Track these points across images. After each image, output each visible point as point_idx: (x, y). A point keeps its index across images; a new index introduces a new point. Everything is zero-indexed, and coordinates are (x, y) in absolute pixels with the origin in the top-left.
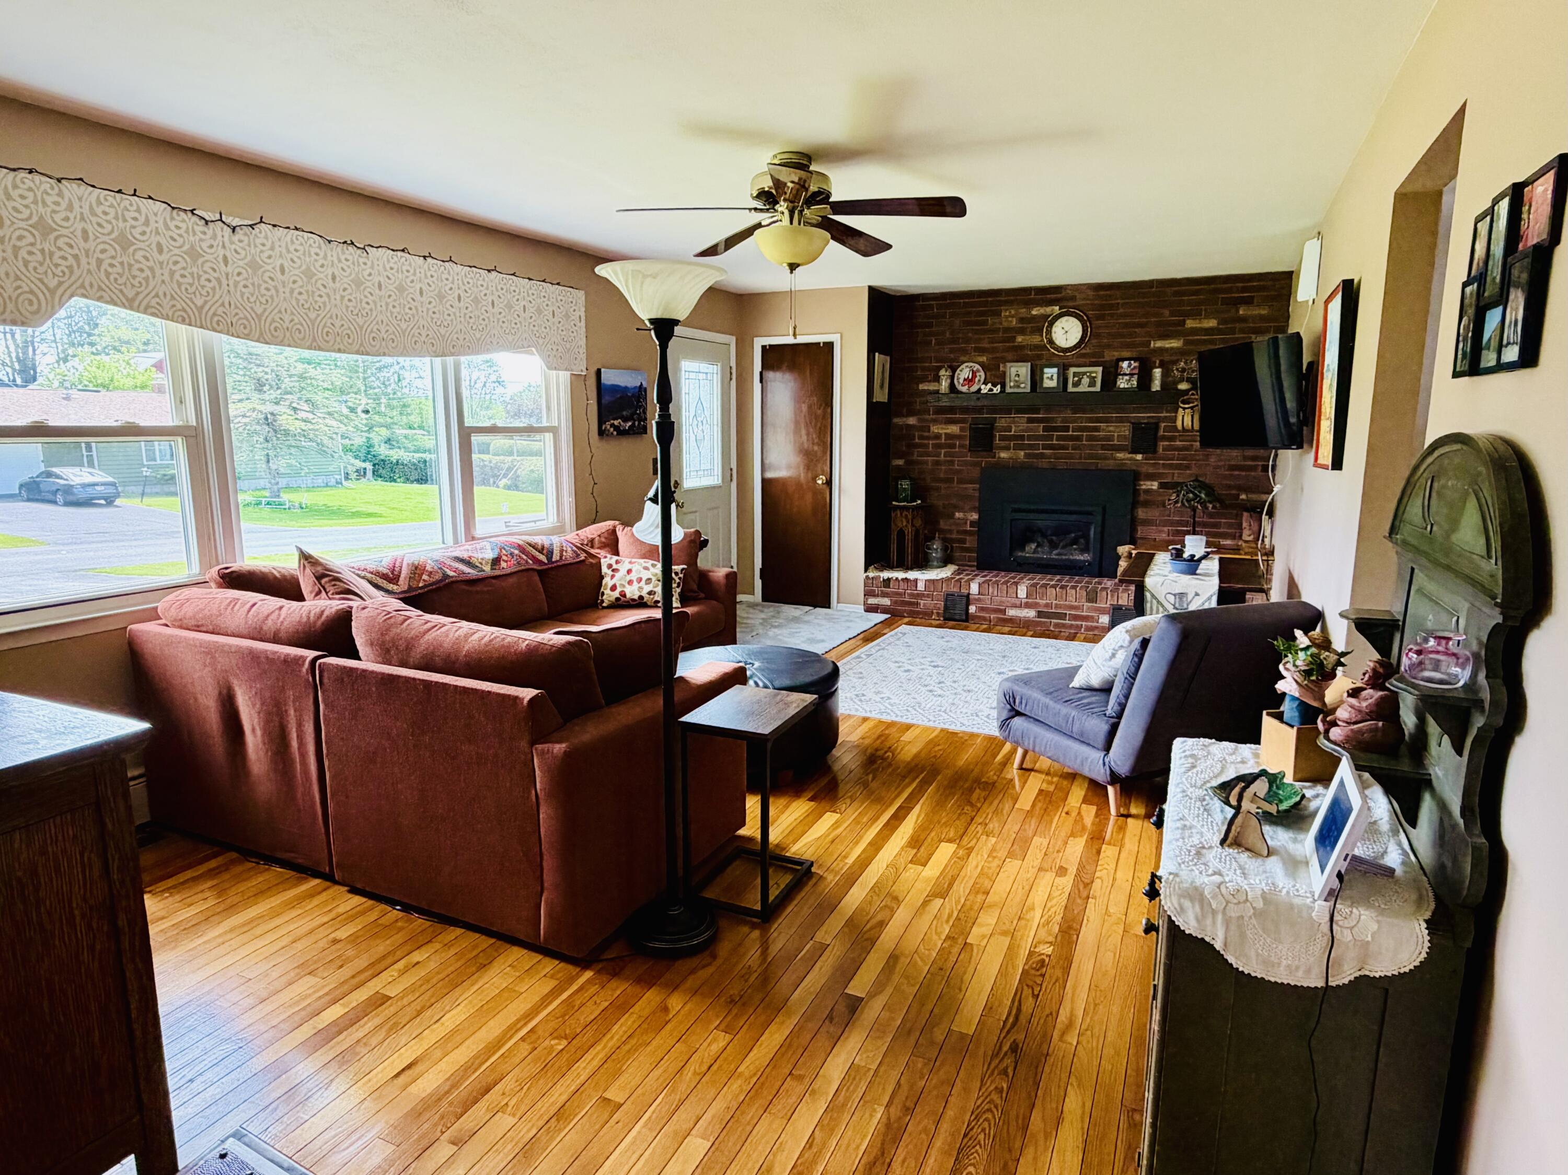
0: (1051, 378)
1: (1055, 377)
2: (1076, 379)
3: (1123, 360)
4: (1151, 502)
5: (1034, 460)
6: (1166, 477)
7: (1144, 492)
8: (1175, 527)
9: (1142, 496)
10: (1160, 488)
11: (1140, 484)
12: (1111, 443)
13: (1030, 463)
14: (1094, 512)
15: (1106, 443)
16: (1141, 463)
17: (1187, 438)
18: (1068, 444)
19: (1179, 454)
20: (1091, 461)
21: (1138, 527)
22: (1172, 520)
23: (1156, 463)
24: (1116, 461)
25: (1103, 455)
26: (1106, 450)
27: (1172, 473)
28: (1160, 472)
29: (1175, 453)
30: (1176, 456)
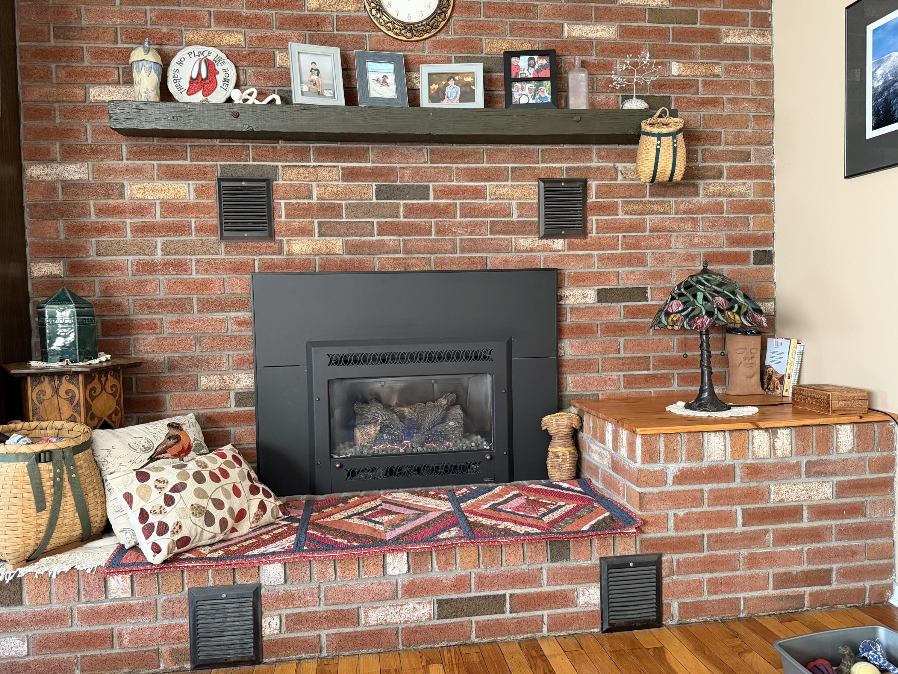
0: (384, 82)
1: (391, 79)
2: (435, 86)
3: (518, 54)
4: (585, 327)
5: (364, 256)
6: (608, 280)
7: (571, 308)
8: (629, 371)
9: (569, 315)
10: (599, 301)
11: (563, 294)
12: (506, 219)
13: (356, 264)
14: (490, 353)
15: (496, 219)
16: (562, 256)
17: (636, 207)
18: (428, 222)
19: (624, 236)
20: (474, 255)
21: (565, 376)
22: (623, 358)
23: (587, 255)
24: (518, 254)
25: (495, 242)
26: (499, 232)
27: (615, 272)
28: (596, 270)
29: (618, 236)
30: (620, 241)
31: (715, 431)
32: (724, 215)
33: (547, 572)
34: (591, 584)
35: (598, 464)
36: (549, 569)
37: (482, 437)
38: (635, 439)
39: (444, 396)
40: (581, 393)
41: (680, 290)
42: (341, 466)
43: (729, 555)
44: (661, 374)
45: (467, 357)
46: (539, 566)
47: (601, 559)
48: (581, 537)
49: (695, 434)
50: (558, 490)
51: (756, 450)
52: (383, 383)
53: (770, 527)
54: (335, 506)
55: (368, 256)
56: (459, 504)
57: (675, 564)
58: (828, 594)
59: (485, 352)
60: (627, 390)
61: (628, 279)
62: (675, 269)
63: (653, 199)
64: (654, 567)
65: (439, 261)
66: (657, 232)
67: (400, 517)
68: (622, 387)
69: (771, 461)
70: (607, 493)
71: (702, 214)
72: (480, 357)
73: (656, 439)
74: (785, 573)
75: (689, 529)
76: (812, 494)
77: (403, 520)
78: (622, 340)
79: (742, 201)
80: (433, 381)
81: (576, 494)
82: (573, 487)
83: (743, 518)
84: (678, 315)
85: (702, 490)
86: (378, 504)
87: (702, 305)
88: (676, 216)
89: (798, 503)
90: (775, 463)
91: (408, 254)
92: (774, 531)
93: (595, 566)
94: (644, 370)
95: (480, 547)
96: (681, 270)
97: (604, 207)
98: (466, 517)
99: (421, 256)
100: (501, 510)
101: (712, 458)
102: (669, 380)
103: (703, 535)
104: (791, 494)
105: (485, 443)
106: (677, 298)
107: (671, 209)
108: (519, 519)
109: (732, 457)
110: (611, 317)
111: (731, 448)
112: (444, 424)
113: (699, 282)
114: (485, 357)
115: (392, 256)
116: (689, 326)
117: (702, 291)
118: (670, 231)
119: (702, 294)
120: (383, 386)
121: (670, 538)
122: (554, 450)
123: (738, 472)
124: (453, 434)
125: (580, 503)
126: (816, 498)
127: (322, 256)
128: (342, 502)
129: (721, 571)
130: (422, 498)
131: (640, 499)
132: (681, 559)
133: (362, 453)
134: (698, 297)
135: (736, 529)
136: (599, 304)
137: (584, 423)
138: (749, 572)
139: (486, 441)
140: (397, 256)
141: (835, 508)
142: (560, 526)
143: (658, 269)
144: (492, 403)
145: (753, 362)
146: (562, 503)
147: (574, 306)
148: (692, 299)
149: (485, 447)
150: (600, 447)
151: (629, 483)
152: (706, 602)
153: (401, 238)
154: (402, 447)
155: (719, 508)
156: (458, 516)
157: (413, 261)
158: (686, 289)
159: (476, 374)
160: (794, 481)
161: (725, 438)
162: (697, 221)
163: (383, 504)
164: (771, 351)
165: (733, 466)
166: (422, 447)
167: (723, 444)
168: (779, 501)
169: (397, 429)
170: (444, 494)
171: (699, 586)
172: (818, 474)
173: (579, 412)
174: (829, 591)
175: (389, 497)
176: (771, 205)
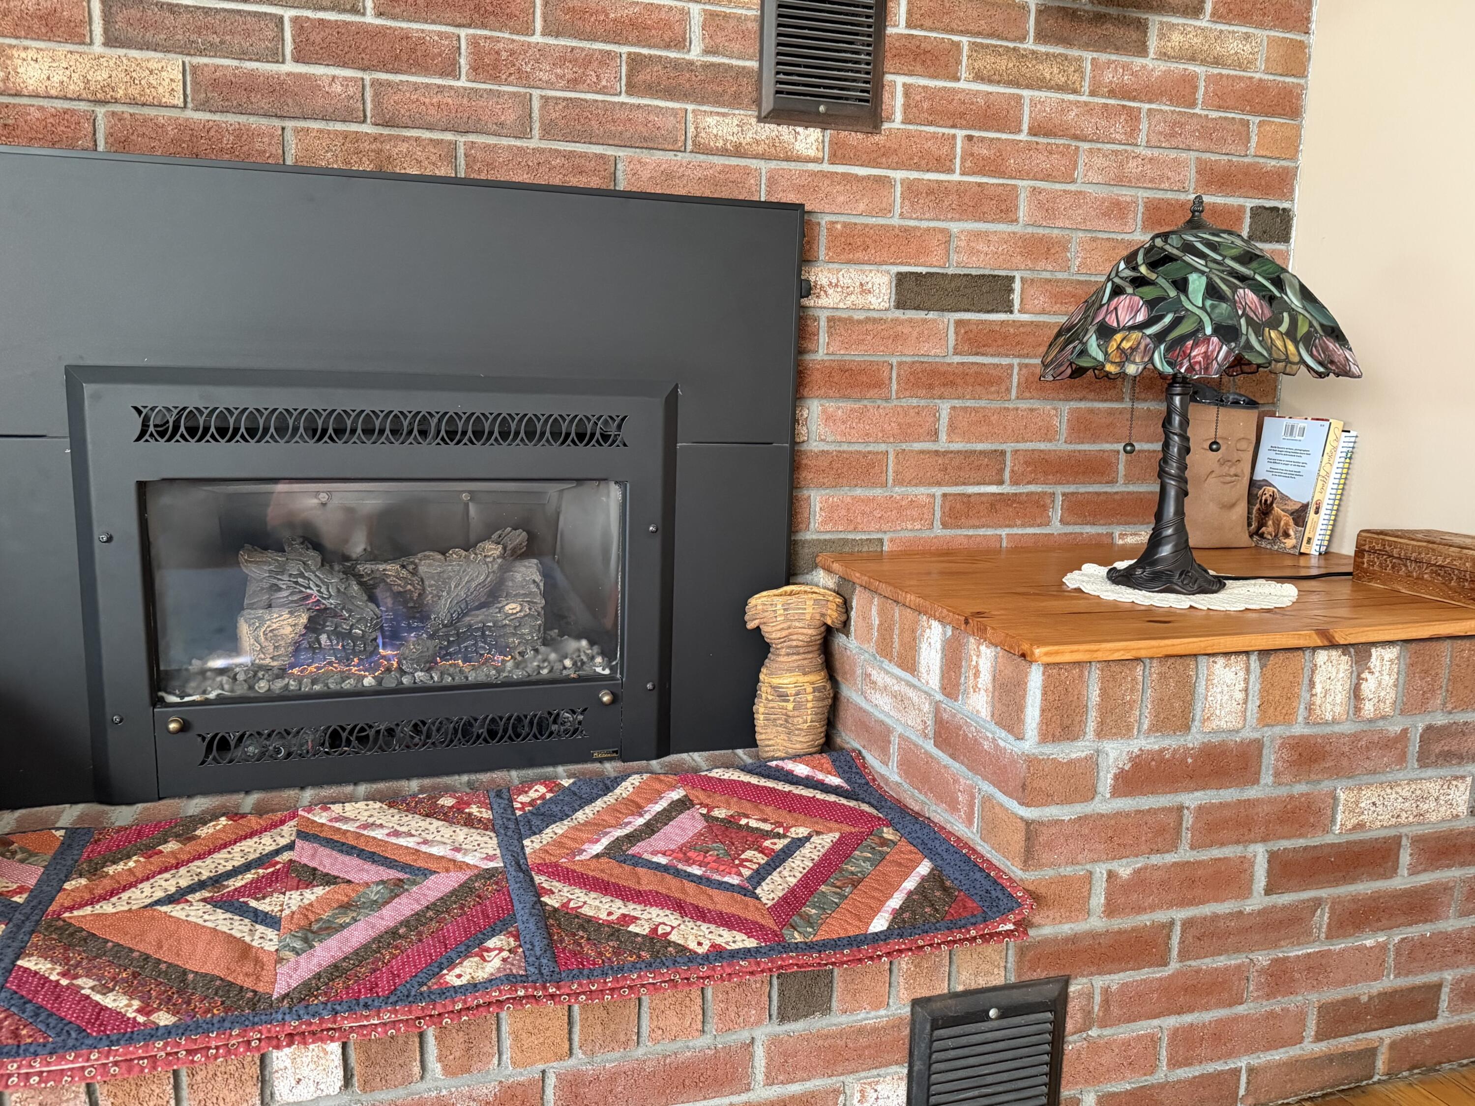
4: (862, 371)
5: (252, 119)
6: (923, 251)
7: (830, 320)
8: (957, 485)
9: (823, 338)
10: (900, 305)
11: (812, 279)
12: (673, 55)
13: (228, 140)
14: (619, 427)
15: (645, 51)
16: (814, 174)
17: (1003, 64)
18: (448, 36)
19: (970, 138)
20: (580, 148)
21: (806, 493)
22: (946, 453)
23: (878, 179)
24: (702, 157)
25: (640, 116)
26: (651, 90)
27: (943, 231)
28: (896, 221)
29: (954, 137)
30: (959, 151)
31: (1226, 654)
32: (1197, 111)
33: (768, 1052)
34: (882, 1071)
35: (888, 721)
36: (774, 1041)
37: (592, 643)
38: (1026, 675)
39: (495, 536)
40: (842, 536)
41: (1135, 268)
42: (185, 727)
43: (1227, 969)
44: (1028, 494)
45: (555, 435)
46: (745, 1035)
47: (915, 1003)
48: (871, 958)
49: (1179, 661)
50: (787, 788)
51: (1318, 702)
52: (324, 497)
53: (1323, 893)
54: (149, 851)
55: (264, 121)
56: (520, 839)
57: (1098, 999)
58: (1428, 1042)
59: (606, 422)
60: (948, 532)
61: (973, 252)
62: (1080, 234)
63: (1042, 49)
64: (1049, 1015)
65: (480, 155)
66: (1046, 135)
67: (340, 893)
68: (937, 524)
69: (1348, 728)
70: (913, 796)
71: (1150, 101)
72: (593, 435)
73: (1081, 676)
74: (1345, 1002)
75: (1139, 909)
76: (1426, 807)
77: (345, 907)
78: (945, 408)
79: (1241, 78)
80: (465, 497)
81: (832, 798)
82: (820, 776)
83: (1270, 873)
84: (1136, 335)
85: (1180, 808)
86: (283, 842)
87: (1203, 308)
88: (1091, 99)
89: (1393, 832)
90: (1355, 735)
91: (386, 125)
92: (1336, 902)
93: (896, 1025)
94: (991, 483)
95: (576, 1008)
96: (1094, 240)
97: (926, 52)
98: (539, 892)
99: (427, 135)
100: (637, 861)
101: (1214, 724)
102: (1044, 508)
103: (1172, 923)
104: (1380, 809)
105: (599, 660)
106: (1130, 290)
107: (1082, 78)
108: (692, 894)
109: (1259, 720)
110: (924, 348)
111: (1262, 697)
112: (493, 610)
113: (1189, 248)
114: (605, 437)
115: (339, 127)
116: (1170, 363)
117: (1203, 273)
118: (1076, 137)
119: (1204, 280)
120: (324, 505)
121: (1094, 935)
122: (775, 681)
123: (1269, 759)
124: (514, 635)
125: (847, 829)
126: (1433, 817)
127: (118, 108)
128: (177, 837)
129: (1206, 1008)
130: (415, 822)
131: (1028, 839)
132: (1114, 988)
133: (251, 688)
134: (1191, 288)
135: (1249, 902)
136: (899, 314)
137: (853, 614)
138: (1267, 1006)
139: (603, 654)
140: (354, 127)
141: (1468, 839)
142: (809, 921)
143: (1041, 231)
144: (622, 558)
145: (1239, 471)
146: (802, 831)
147: (838, 314)
148: (1173, 293)
149: (599, 670)
150: (899, 679)
151: (987, 788)
152: (1162, 1086)
153: (368, 77)
154: (371, 670)
155: (1216, 853)
156: (513, 886)
157: (404, 147)
158: (1153, 266)
159: (580, 481)
160: (1390, 777)
161: (1248, 671)
162: (1138, 119)
163: (299, 843)
164: (1273, 449)
165: (1258, 744)
166: (428, 670)
167: (1243, 685)
168: (1354, 828)
169: (359, 621)
170: (481, 804)
171: (1150, 1050)
172: (1448, 757)
173: (839, 585)
174: (1429, 1034)
175: (321, 818)
176: (1299, 97)
